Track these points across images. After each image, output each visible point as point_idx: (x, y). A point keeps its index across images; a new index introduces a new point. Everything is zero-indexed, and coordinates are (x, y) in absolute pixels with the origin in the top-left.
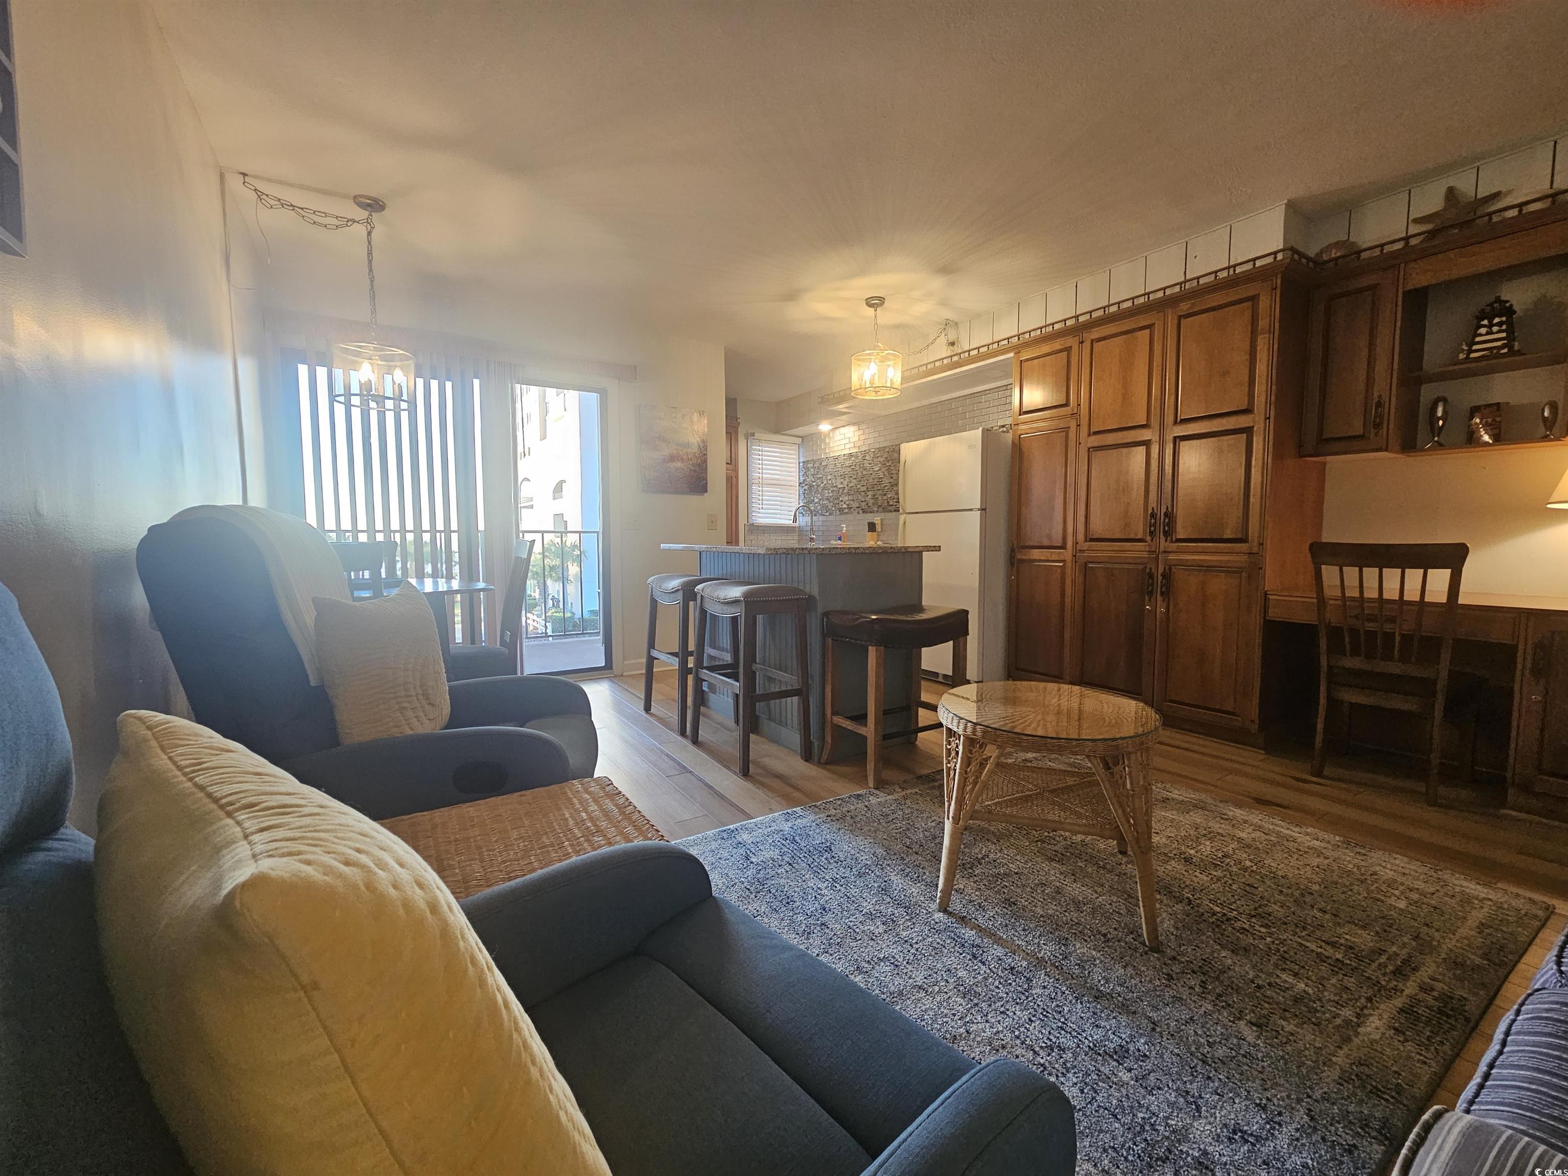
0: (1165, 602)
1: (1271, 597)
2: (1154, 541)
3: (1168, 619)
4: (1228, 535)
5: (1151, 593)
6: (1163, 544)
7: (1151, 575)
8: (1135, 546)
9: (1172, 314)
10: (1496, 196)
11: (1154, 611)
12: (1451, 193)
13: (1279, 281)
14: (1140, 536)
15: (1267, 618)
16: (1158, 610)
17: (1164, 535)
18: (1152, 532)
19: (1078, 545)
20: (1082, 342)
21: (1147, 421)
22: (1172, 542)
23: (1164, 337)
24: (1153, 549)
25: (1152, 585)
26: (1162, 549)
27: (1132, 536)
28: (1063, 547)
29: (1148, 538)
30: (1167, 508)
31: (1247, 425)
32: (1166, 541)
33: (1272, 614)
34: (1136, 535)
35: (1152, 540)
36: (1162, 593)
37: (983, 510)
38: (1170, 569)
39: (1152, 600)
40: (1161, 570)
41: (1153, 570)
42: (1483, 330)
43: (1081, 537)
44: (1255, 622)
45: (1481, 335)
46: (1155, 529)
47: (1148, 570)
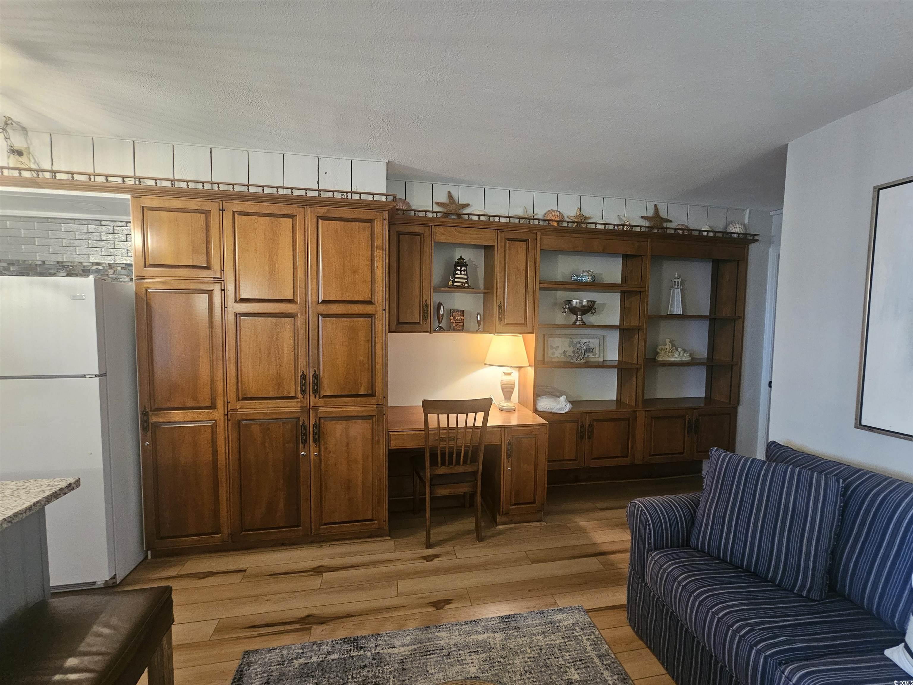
0: (317, 447)
1: (391, 433)
2: (305, 398)
3: (320, 460)
4: (362, 392)
5: (305, 442)
6: (313, 400)
7: (304, 427)
8: (289, 402)
9: (311, 212)
10: (467, 205)
11: (308, 455)
12: (450, 195)
13: (387, 215)
14: (292, 394)
15: (390, 448)
16: (312, 454)
17: (313, 393)
18: (303, 391)
19: (229, 405)
20: (223, 210)
21: (294, 297)
22: (320, 398)
23: (305, 231)
24: (305, 405)
25: (305, 434)
26: (312, 405)
27: (285, 394)
28: (213, 406)
29: (300, 395)
30: (315, 372)
31: (371, 312)
32: (315, 397)
33: (394, 444)
34: (289, 393)
35: (303, 398)
36: (315, 441)
37: (102, 375)
38: (320, 421)
39: (306, 447)
40: (312, 422)
41: (306, 423)
42: (459, 272)
43: (232, 396)
44: (382, 452)
45: (458, 274)
46: (306, 389)
47: (301, 423)
